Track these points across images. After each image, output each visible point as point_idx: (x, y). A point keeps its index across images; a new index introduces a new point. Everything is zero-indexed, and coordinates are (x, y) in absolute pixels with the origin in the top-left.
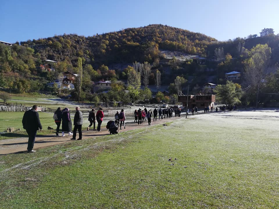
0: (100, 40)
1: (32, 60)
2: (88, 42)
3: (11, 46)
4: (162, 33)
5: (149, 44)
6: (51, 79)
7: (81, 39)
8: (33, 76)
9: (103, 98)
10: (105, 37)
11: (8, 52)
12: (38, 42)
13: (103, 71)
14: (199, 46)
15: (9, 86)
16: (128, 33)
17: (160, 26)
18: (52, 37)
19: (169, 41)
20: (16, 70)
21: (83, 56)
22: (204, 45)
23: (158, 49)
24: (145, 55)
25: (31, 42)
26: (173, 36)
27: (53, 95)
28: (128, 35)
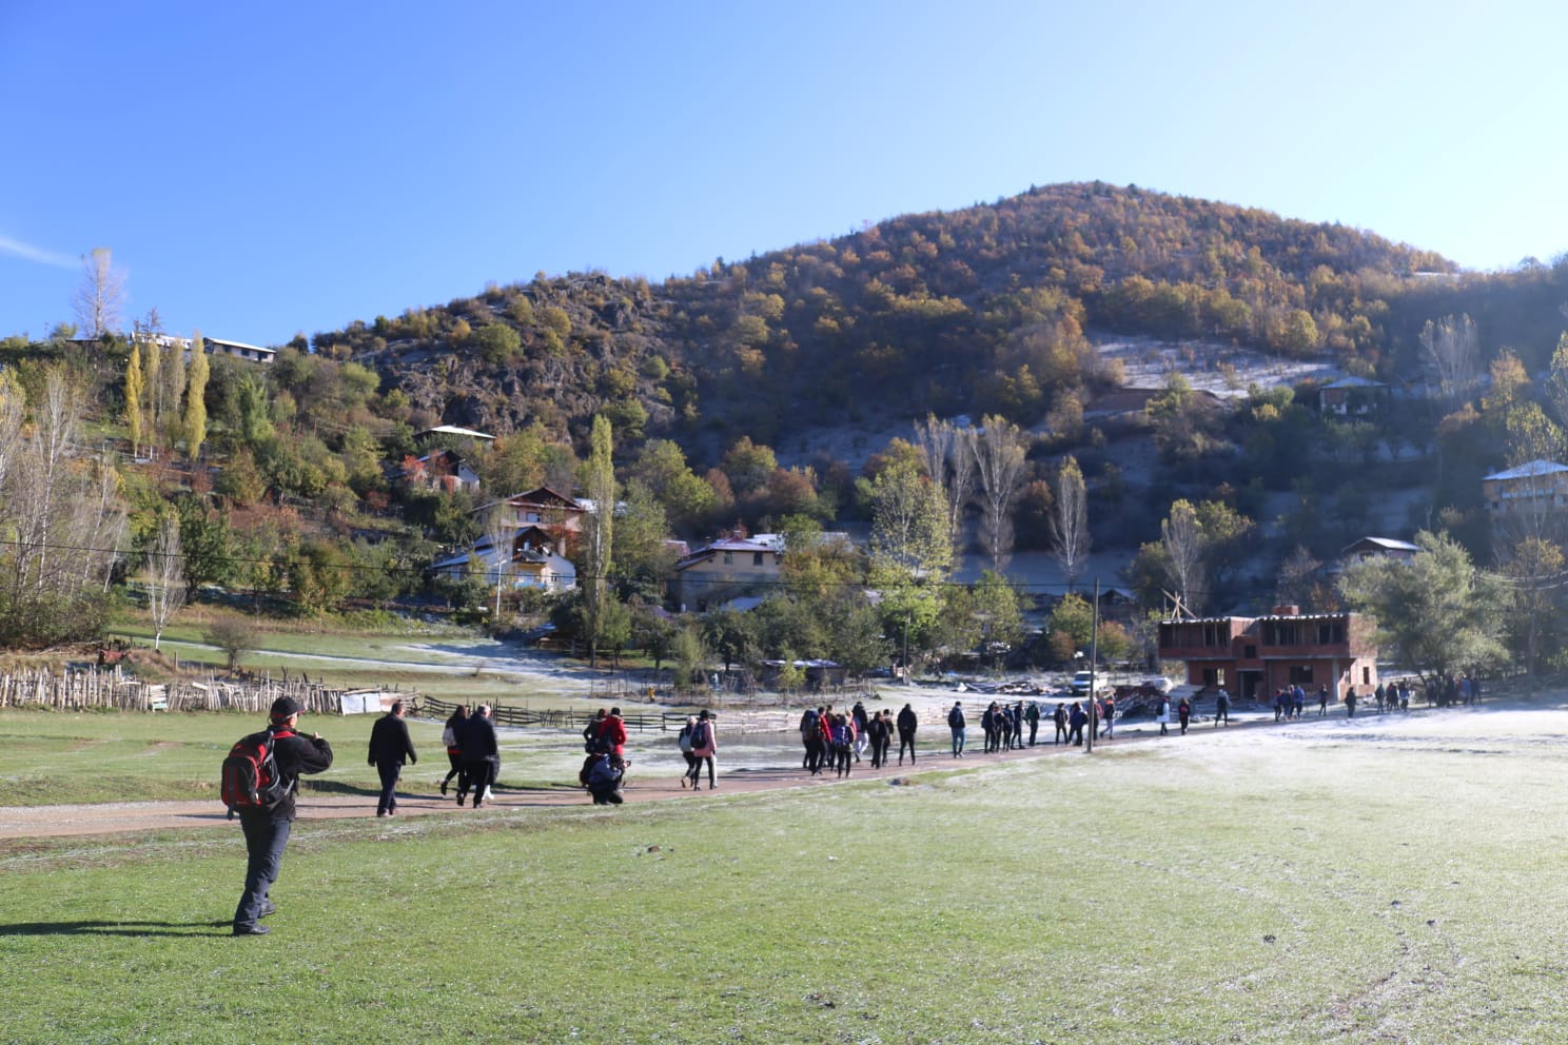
0: (736, 292)
1: (365, 432)
2: (664, 312)
3: (268, 364)
4: (1106, 231)
5: (1027, 301)
6: (459, 534)
7: (625, 300)
8: (366, 521)
9: (726, 638)
10: (765, 278)
11: (255, 397)
12: (397, 329)
13: (742, 476)
14: (1339, 302)
15: (252, 580)
16: (900, 247)
17: (1097, 192)
18: (475, 294)
19: (1148, 283)
20: (289, 491)
21: (634, 391)
22: (1368, 295)
23: (1080, 332)
24: (999, 373)
25: (365, 331)
26: (1173, 253)
27: (460, 623)
28: (898, 258)
